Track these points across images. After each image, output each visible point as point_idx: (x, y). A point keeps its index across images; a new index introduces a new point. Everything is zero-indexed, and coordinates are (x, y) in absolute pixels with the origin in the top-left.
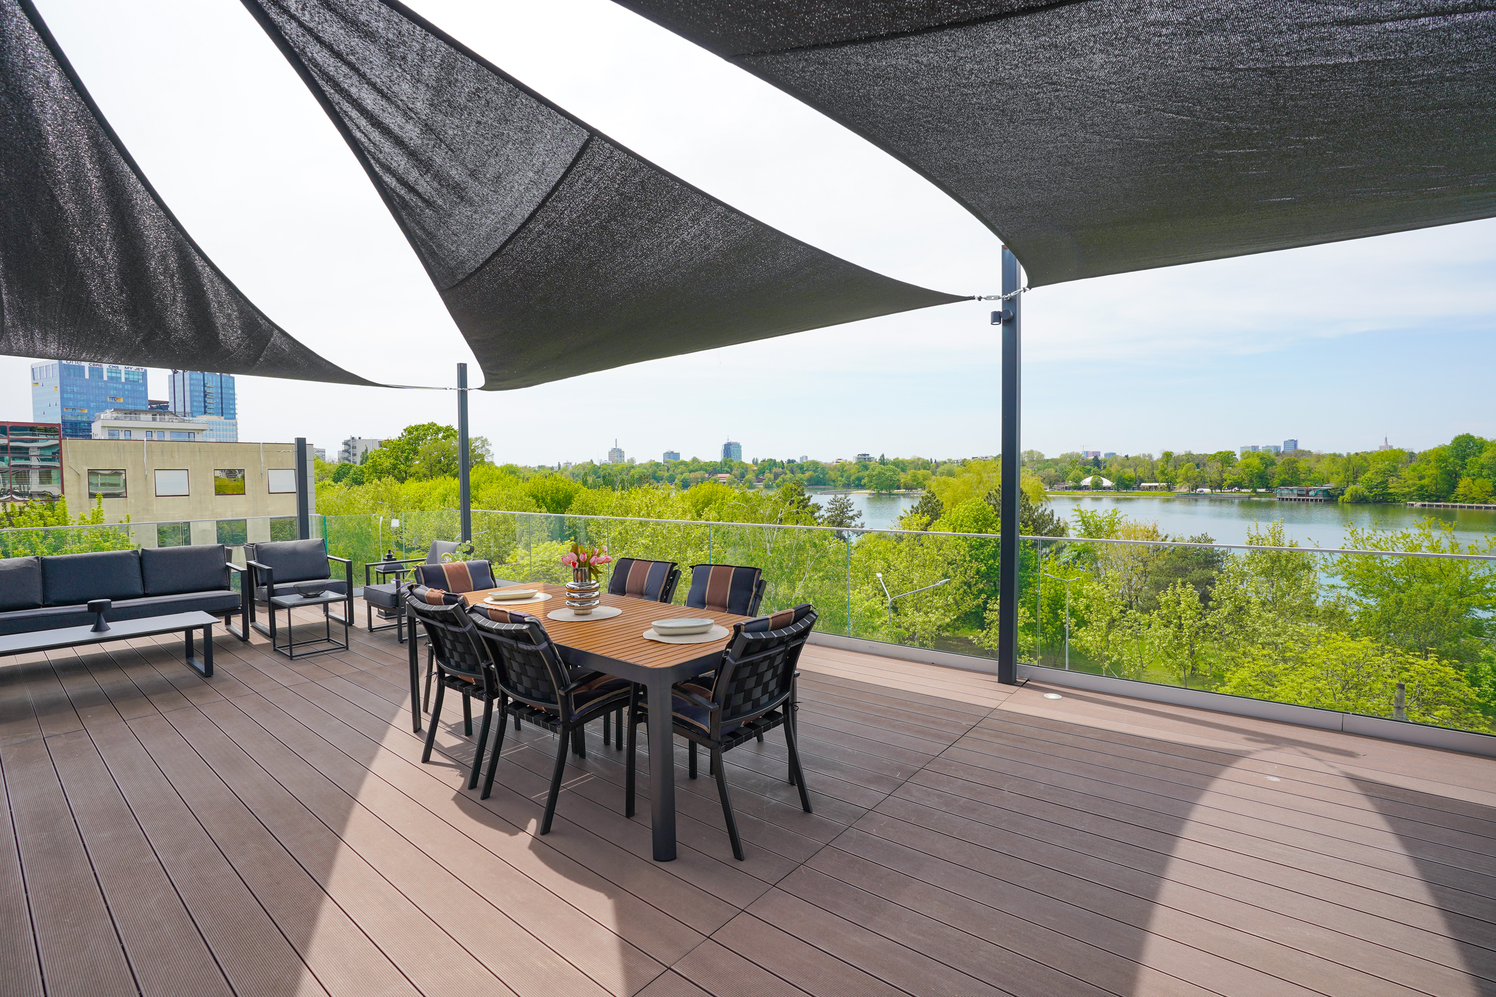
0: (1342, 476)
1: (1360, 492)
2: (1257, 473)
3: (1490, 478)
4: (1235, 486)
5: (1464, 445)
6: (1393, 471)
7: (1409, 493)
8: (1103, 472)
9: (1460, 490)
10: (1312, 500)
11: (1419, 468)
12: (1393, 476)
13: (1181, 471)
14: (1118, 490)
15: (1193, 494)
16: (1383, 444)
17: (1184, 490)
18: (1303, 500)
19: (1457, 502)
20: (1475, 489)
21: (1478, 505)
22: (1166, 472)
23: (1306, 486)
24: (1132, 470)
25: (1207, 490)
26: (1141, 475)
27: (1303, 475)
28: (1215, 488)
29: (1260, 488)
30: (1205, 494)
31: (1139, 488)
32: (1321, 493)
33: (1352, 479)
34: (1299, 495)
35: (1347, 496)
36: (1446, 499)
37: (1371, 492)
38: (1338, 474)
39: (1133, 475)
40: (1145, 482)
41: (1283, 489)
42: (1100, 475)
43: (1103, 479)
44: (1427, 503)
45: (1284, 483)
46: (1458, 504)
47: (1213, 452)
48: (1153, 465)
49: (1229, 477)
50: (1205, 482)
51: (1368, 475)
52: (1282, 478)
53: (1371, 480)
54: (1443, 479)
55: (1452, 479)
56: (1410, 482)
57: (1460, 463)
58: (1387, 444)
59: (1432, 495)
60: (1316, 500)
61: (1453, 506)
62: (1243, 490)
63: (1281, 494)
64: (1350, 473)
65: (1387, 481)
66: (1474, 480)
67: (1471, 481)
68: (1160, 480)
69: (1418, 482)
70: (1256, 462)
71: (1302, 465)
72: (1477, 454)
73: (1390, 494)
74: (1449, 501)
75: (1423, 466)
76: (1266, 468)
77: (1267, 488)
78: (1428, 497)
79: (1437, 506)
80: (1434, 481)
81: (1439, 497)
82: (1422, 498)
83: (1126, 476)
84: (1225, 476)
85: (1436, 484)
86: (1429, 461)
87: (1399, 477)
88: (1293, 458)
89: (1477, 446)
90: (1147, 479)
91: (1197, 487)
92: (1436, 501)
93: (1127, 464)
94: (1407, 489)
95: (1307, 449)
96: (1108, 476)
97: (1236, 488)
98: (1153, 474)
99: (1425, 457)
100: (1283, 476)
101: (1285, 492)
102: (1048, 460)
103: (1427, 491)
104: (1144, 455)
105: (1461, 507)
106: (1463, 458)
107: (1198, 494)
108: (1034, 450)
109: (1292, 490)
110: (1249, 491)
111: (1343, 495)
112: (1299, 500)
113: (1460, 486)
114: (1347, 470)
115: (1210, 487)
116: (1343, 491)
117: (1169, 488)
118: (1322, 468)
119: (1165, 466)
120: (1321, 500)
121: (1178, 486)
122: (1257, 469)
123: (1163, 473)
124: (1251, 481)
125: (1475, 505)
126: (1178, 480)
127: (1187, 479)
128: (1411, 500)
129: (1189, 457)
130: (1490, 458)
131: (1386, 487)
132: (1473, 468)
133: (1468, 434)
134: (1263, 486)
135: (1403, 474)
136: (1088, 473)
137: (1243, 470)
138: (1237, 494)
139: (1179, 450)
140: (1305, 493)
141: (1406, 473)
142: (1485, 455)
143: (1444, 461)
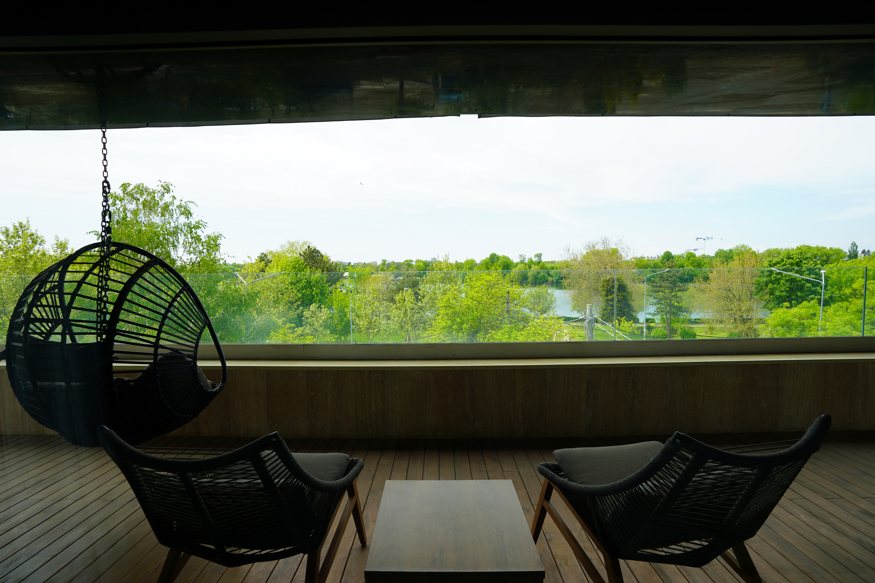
70: (422, 264)
104: (373, 262)
119: (383, 267)
132: (496, 266)
142: (499, 261)
143: (487, 264)
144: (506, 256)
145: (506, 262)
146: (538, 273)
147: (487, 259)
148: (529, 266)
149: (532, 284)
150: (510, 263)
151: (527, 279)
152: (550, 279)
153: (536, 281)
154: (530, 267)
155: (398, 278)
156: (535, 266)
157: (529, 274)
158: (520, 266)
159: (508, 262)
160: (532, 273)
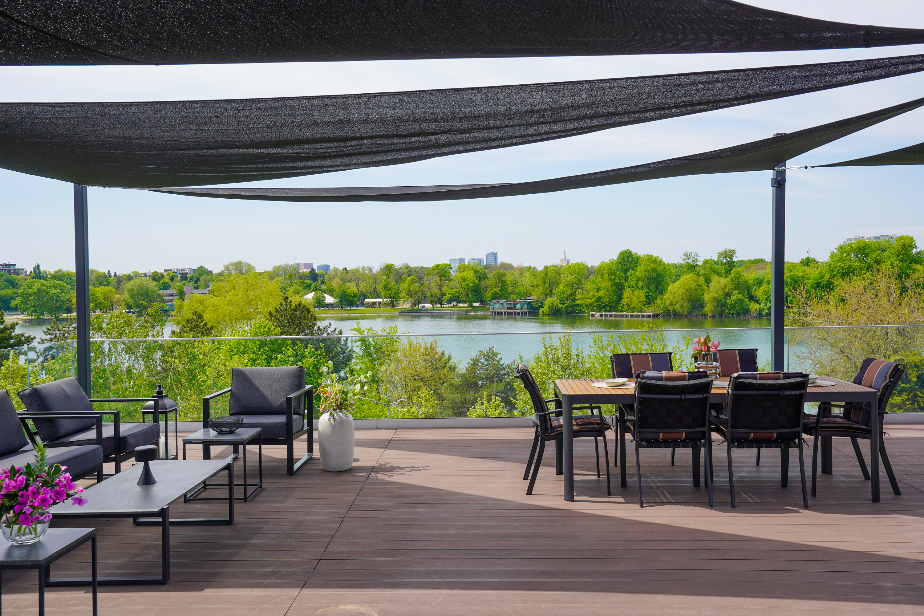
0: (541, 289)
1: (555, 304)
2: (472, 287)
3: (643, 289)
4: (453, 301)
5: (626, 259)
6: (577, 285)
7: (591, 304)
8: (323, 287)
9: (625, 301)
10: (519, 313)
11: (597, 281)
12: (578, 288)
13: (404, 286)
14: (342, 307)
15: (415, 310)
16: (563, 258)
17: (407, 306)
18: (512, 313)
19: (622, 311)
20: (635, 299)
21: (637, 314)
22: (389, 287)
23: (513, 299)
24: (354, 284)
25: (428, 306)
26: (363, 290)
27: (511, 288)
28: (436, 304)
29: (475, 302)
30: (426, 310)
31: (363, 305)
32: (525, 306)
33: (548, 291)
34: (508, 308)
35: (546, 309)
36: (615, 309)
37: (564, 304)
38: (538, 286)
39: (355, 289)
40: (369, 299)
41: (494, 303)
42: (321, 290)
43: (325, 295)
44: (603, 313)
45: (496, 297)
46: (624, 313)
47: (431, 266)
48: (375, 279)
49: (448, 291)
50: (425, 297)
51: (561, 287)
52: (493, 291)
53: (563, 292)
54: (613, 291)
55: (619, 289)
56: (591, 294)
57: (624, 275)
58: (565, 258)
59: (606, 306)
60: (522, 313)
61: (621, 316)
62: (461, 305)
63: (493, 309)
64: (547, 285)
65: (575, 293)
66: (633, 291)
67: (631, 292)
68: (383, 294)
69: (596, 294)
71: (509, 279)
72: (634, 268)
73: (578, 305)
74: (617, 311)
75: (599, 278)
76: (479, 281)
77: (481, 302)
78: (604, 307)
79: (611, 316)
80: (607, 293)
81: (611, 307)
82: (600, 309)
83: (349, 291)
84: (444, 289)
85: (609, 296)
86: (603, 274)
87: (582, 289)
88: (502, 271)
89: (634, 261)
90: (369, 295)
91: (419, 303)
92: (610, 311)
93: (348, 277)
94: (589, 301)
95: (509, 263)
96: (331, 292)
97: (454, 303)
98: (376, 288)
99: (599, 271)
100: (495, 289)
101: (496, 306)
102: (260, 274)
103: (603, 302)
105: (627, 316)
106: (626, 272)
107: (421, 310)
108: (243, 261)
109: (502, 304)
110: (466, 305)
111: (543, 307)
112: (508, 313)
113: (624, 297)
114: (545, 283)
115: (432, 302)
116: (542, 303)
117: (393, 305)
118: (526, 280)
120: (526, 313)
121: (401, 302)
122: (473, 282)
123: (386, 287)
124: (467, 295)
125: (635, 313)
126: (401, 295)
127: (410, 294)
128: (593, 310)
129: (410, 271)
130: (642, 272)
131: (574, 300)
133: (628, 250)
134: (477, 299)
135: (585, 286)
136: (308, 288)
137: (460, 283)
138: (456, 309)
139: (398, 263)
140: (513, 306)
141: (588, 286)
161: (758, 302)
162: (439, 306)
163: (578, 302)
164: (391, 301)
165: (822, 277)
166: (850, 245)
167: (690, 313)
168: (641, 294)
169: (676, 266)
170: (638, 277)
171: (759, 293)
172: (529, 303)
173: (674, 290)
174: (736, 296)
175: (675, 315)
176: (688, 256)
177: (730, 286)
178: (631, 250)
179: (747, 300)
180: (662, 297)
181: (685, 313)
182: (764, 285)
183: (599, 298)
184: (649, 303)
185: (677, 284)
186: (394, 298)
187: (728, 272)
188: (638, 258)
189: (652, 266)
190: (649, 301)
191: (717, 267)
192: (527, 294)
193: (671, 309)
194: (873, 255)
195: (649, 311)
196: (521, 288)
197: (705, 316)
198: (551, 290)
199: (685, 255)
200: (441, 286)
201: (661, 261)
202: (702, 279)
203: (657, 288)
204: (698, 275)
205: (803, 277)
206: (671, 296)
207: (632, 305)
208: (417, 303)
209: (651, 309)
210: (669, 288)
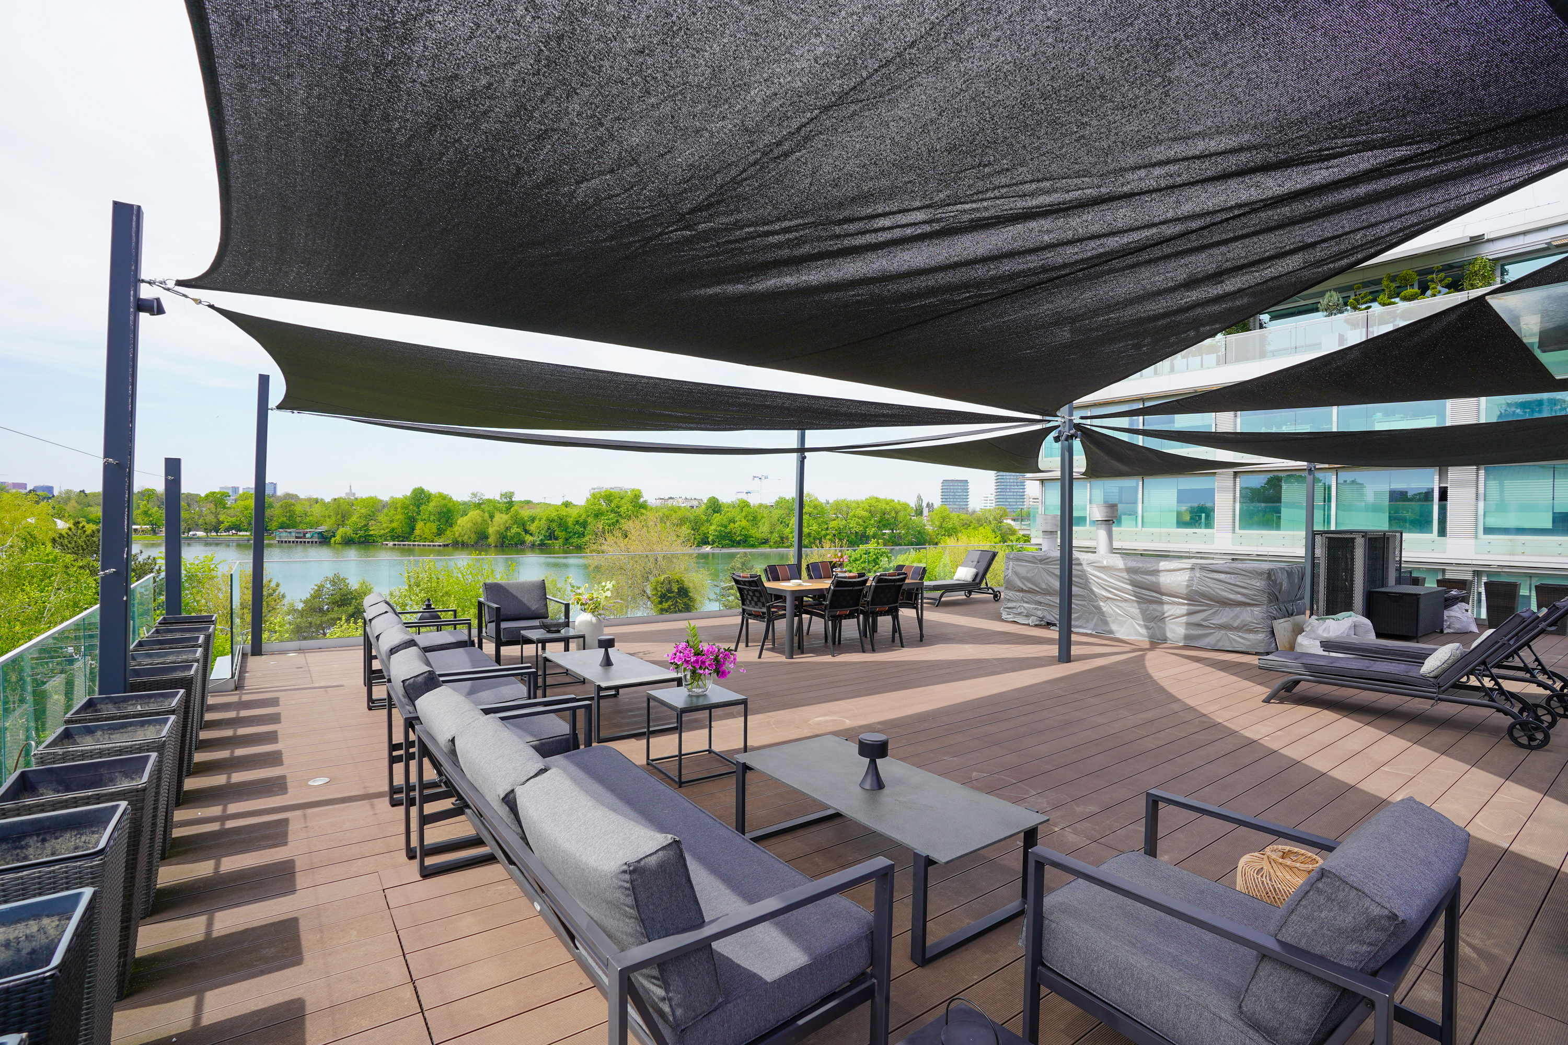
0: (333, 519)
1: (348, 534)
3: (435, 522)
4: (232, 529)
5: (418, 496)
6: (370, 517)
7: (384, 535)
9: (417, 532)
10: (308, 542)
11: (390, 513)
12: (372, 520)
16: (349, 492)
18: (301, 542)
19: (415, 541)
20: (427, 530)
21: (429, 544)
22: (149, 513)
23: (303, 529)
25: (201, 534)
27: (300, 518)
28: (211, 532)
30: (199, 538)
32: (316, 535)
33: (340, 522)
34: (297, 537)
35: (338, 538)
36: (408, 539)
37: (356, 534)
38: (329, 517)
41: (282, 532)
44: (396, 543)
45: (283, 526)
46: (416, 543)
47: (204, 493)
49: (226, 519)
50: (197, 525)
51: (354, 518)
52: (280, 521)
53: (356, 523)
54: (406, 523)
55: (411, 522)
56: (385, 525)
57: (416, 510)
58: (352, 492)
59: (399, 536)
60: (312, 542)
61: (414, 545)
62: (241, 533)
63: (280, 537)
64: (339, 517)
65: (368, 524)
66: (425, 524)
67: (422, 524)
69: (390, 525)
71: (298, 509)
72: (427, 503)
73: (371, 535)
74: (410, 541)
75: (393, 512)
78: (397, 537)
79: (404, 545)
80: (401, 525)
81: (404, 537)
82: (393, 538)
83: (91, 517)
84: (221, 518)
85: (402, 527)
86: (396, 508)
87: (375, 520)
88: (290, 501)
89: (426, 497)
91: (190, 530)
92: (402, 541)
93: (88, 502)
94: (382, 532)
95: (295, 493)
97: (234, 531)
99: (393, 505)
100: (282, 519)
101: (284, 535)
103: (396, 533)
105: (418, 545)
106: (418, 507)
107: (191, 538)
109: (290, 533)
110: (248, 533)
111: (334, 537)
112: (297, 542)
113: (417, 529)
114: (337, 514)
115: (206, 530)
116: (334, 533)
118: (317, 510)
120: (316, 542)
124: (249, 524)
125: (427, 543)
128: (386, 540)
130: (434, 507)
131: (367, 530)
132: (424, 515)
133: (421, 487)
135: (379, 518)
137: (242, 512)
140: (302, 535)
141: (381, 517)
142: (432, 504)
143: (407, 508)
144: (445, 492)
145: (445, 506)
146: (508, 529)
147: (405, 497)
148: (489, 513)
149: (496, 546)
150: (453, 508)
151: (487, 538)
152: (529, 539)
153: (504, 542)
154: (492, 517)
155: (191, 533)
156: (501, 515)
157: (491, 530)
158: (474, 514)
159: (450, 505)
160: (496, 528)
161: (531, 534)
162: (215, 534)
163: (372, 533)
164: (153, 528)
165: (580, 517)
166: (600, 493)
167: (476, 543)
168: (433, 527)
169: (464, 503)
170: (430, 512)
171: (533, 528)
172: (320, 533)
173: (463, 524)
174: (515, 530)
175: (463, 545)
176: (474, 495)
177: (510, 522)
178: (423, 487)
179: (523, 533)
180: (451, 529)
181: (472, 543)
182: (537, 522)
183: (393, 530)
184: (440, 535)
185: (465, 518)
186: (156, 524)
187: (508, 509)
188: (430, 495)
189: (444, 502)
190: (440, 533)
191: (499, 505)
192: (318, 524)
193: (460, 539)
194: (615, 502)
195: (440, 541)
196: (311, 518)
197: (489, 545)
198: (343, 521)
199: (472, 494)
200: (216, 515)
201: (451, 498)
202: (487, 515)
203: (447, 521)
204: (483, 511)
205: (566, 516)
206: (460, 529)
207: (424, 536)
208: (187, 531)
209: (442, 540)
210: (458, 522)
